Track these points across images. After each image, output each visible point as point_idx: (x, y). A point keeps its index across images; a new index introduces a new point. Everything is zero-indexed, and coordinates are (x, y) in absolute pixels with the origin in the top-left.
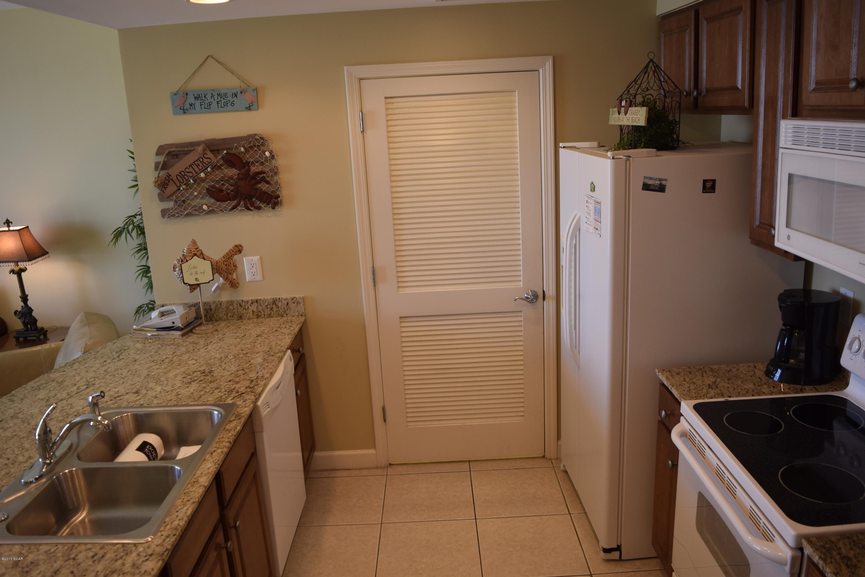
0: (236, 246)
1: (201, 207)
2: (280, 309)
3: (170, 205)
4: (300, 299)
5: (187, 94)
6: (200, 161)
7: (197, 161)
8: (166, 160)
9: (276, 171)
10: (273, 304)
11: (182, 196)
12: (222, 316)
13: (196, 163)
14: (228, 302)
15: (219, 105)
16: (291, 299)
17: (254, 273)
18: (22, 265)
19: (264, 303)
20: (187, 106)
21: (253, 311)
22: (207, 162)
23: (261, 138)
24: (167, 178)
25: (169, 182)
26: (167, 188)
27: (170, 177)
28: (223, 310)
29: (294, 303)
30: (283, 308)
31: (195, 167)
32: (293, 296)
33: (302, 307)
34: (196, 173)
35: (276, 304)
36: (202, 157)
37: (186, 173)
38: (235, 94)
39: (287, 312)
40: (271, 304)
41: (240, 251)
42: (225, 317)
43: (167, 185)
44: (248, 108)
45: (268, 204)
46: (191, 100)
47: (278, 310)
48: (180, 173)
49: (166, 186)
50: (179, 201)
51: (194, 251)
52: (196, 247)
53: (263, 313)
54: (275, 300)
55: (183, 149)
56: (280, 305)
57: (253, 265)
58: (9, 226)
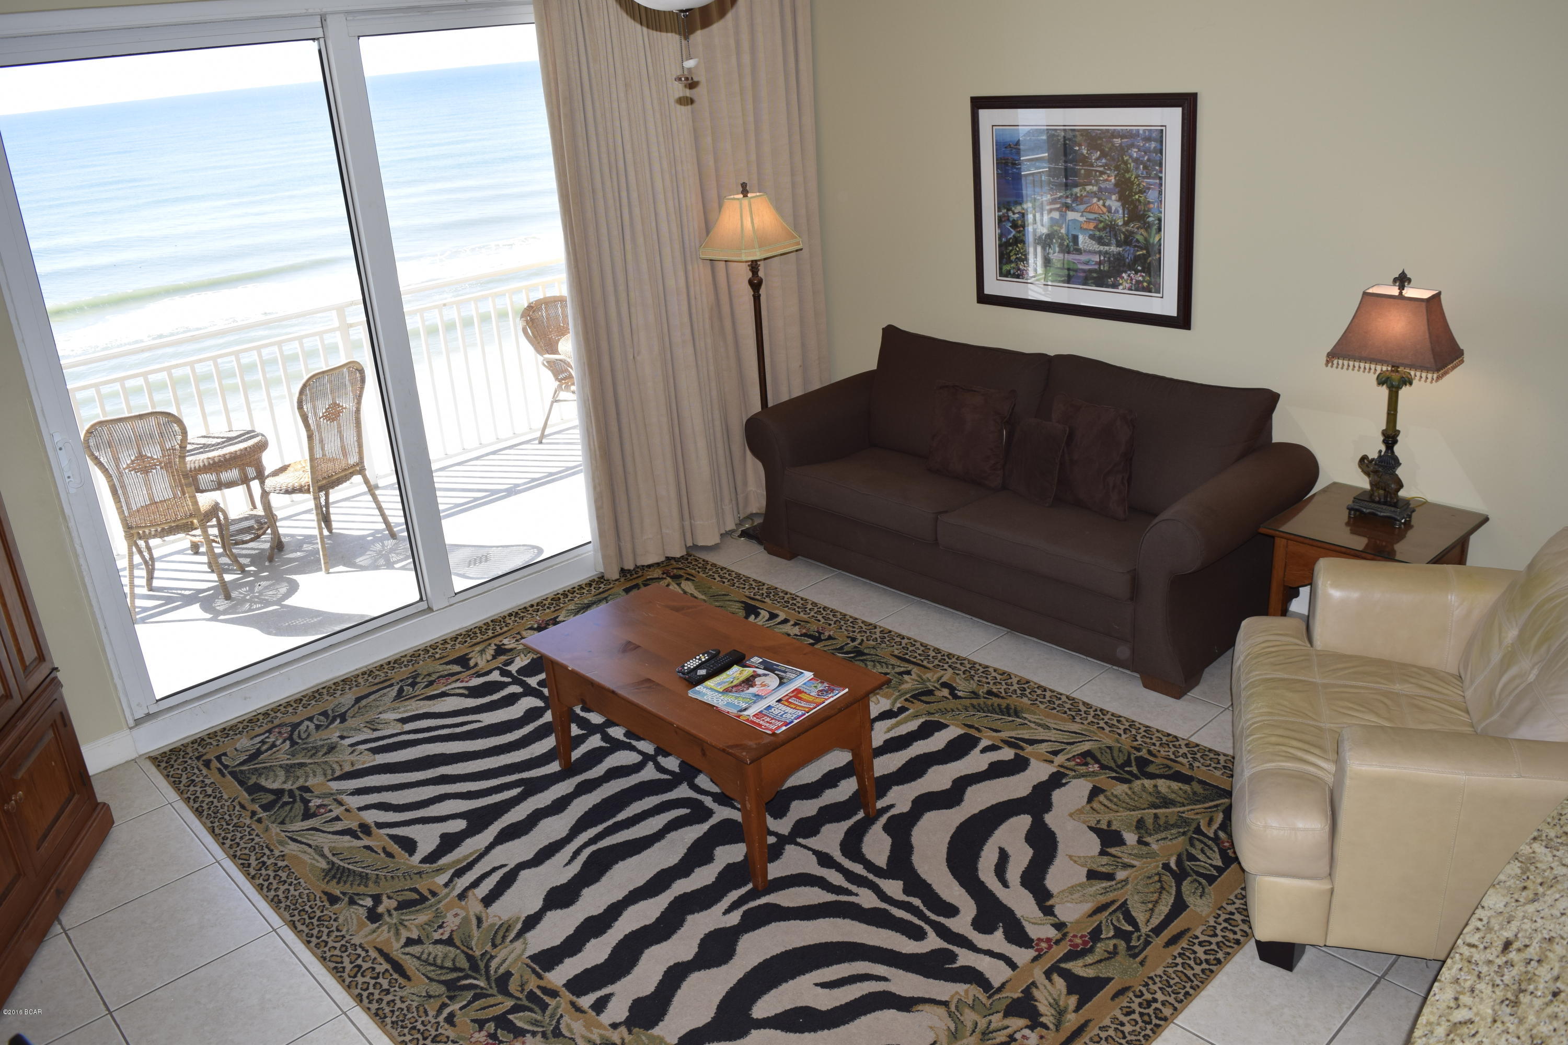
58: (1402, 288)
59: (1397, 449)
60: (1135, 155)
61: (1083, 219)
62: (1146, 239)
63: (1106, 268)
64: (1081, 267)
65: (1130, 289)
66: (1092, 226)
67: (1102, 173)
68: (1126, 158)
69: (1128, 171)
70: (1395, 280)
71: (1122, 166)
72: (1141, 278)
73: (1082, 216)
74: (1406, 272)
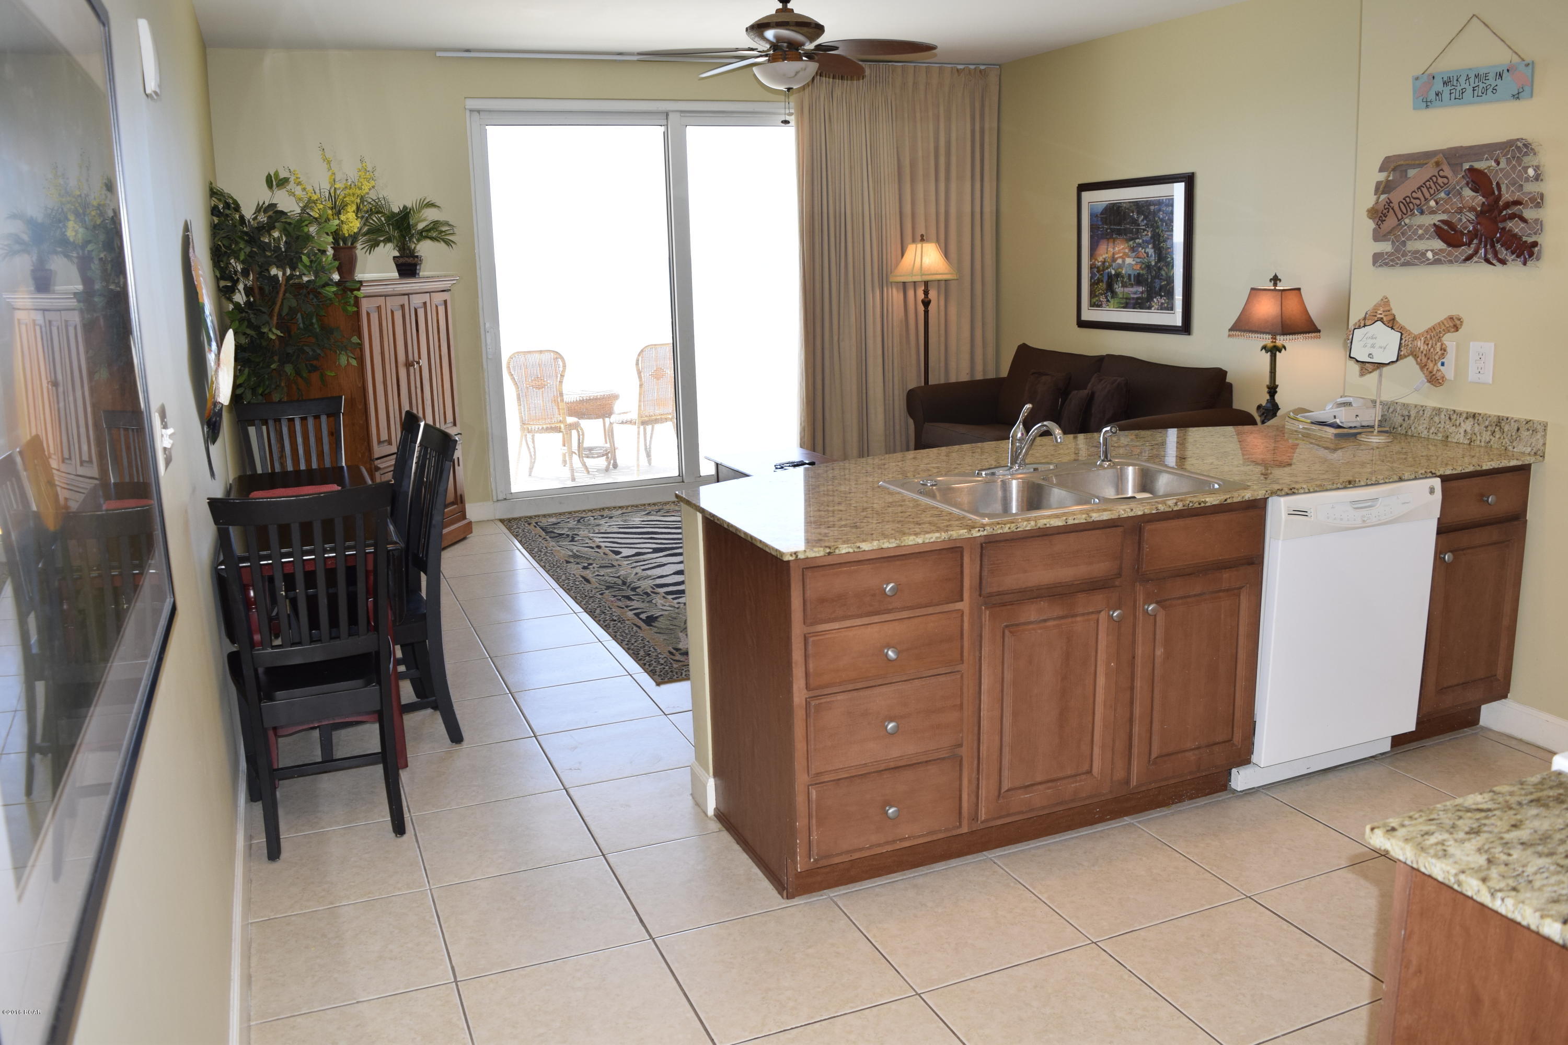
0: (1451, 318)
1: (1424, 254)
2: (1505, 435)
3: (1386, 247)
4: (1539, 425)
5: (1434, 77)
6: (1433, 181)
7: (1428, 181)
8: (1391, 178)
9: (1539, 200)
10: (1496, 425)
11: (1402, 235)
12: (1422, 430)
13: (1428, 183)
14: (1434, 409)
15: (1476, 92)
16: (1524, 423)
17: (1479, 370)
18: (1281, 340)
19: (1483, 421)
20: (1432, 96)
21: (1465, 431)
22: (1443, 183)
23: (1524, 145)
24: (1387, 206)
25: (1388, 212)
26: (1385, 221)
27: (1391, 204)
28: (1425, 421)
29: (1528, 430)
30: (1509, 435)
31: (1424, 190)
32: (1529, 418)
33: (1538, 439)
34: (1426, 199)
35: (1500, 426)
36: (1437, 175)
37: (1412, 200)
38: (1500, 75)
39: (1515, 444)
40: (1494, 424)
41: (1456, 328)
42: (1425, 432)
43: (1386, 217)
44: (1516, 97)
45: (1518, 256)
46: (1438, 86)
47: (1502, 438)
48: (1404, 199)
49: (1384, 218)
50: (1397, 242)
51: (1381, 314)
52: (1387, 308)
53: (1479, 438)
54: (1501, 418)
55: (1413, 162)
56: (1506, 430)
57: (1480, 356)
58: (1275, 285)
59: (1277, 397)
60: (1161, 216)
61: (1134, 263)
62: (1166, 274)
63: (1146, 296)
64: (1132, 296)
65: (1158, 310)
66: (1139, 267)
67: (1144, 230)
68: (1156, 219)
69: (1158, 227)
70: (1271, 280)
71: (1155, 224)
72: (1163, 301)
73: (1134, 261)
74: (1277, 274)
